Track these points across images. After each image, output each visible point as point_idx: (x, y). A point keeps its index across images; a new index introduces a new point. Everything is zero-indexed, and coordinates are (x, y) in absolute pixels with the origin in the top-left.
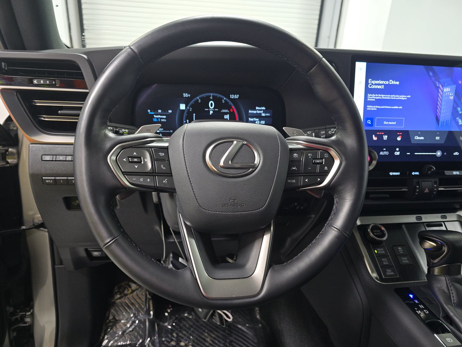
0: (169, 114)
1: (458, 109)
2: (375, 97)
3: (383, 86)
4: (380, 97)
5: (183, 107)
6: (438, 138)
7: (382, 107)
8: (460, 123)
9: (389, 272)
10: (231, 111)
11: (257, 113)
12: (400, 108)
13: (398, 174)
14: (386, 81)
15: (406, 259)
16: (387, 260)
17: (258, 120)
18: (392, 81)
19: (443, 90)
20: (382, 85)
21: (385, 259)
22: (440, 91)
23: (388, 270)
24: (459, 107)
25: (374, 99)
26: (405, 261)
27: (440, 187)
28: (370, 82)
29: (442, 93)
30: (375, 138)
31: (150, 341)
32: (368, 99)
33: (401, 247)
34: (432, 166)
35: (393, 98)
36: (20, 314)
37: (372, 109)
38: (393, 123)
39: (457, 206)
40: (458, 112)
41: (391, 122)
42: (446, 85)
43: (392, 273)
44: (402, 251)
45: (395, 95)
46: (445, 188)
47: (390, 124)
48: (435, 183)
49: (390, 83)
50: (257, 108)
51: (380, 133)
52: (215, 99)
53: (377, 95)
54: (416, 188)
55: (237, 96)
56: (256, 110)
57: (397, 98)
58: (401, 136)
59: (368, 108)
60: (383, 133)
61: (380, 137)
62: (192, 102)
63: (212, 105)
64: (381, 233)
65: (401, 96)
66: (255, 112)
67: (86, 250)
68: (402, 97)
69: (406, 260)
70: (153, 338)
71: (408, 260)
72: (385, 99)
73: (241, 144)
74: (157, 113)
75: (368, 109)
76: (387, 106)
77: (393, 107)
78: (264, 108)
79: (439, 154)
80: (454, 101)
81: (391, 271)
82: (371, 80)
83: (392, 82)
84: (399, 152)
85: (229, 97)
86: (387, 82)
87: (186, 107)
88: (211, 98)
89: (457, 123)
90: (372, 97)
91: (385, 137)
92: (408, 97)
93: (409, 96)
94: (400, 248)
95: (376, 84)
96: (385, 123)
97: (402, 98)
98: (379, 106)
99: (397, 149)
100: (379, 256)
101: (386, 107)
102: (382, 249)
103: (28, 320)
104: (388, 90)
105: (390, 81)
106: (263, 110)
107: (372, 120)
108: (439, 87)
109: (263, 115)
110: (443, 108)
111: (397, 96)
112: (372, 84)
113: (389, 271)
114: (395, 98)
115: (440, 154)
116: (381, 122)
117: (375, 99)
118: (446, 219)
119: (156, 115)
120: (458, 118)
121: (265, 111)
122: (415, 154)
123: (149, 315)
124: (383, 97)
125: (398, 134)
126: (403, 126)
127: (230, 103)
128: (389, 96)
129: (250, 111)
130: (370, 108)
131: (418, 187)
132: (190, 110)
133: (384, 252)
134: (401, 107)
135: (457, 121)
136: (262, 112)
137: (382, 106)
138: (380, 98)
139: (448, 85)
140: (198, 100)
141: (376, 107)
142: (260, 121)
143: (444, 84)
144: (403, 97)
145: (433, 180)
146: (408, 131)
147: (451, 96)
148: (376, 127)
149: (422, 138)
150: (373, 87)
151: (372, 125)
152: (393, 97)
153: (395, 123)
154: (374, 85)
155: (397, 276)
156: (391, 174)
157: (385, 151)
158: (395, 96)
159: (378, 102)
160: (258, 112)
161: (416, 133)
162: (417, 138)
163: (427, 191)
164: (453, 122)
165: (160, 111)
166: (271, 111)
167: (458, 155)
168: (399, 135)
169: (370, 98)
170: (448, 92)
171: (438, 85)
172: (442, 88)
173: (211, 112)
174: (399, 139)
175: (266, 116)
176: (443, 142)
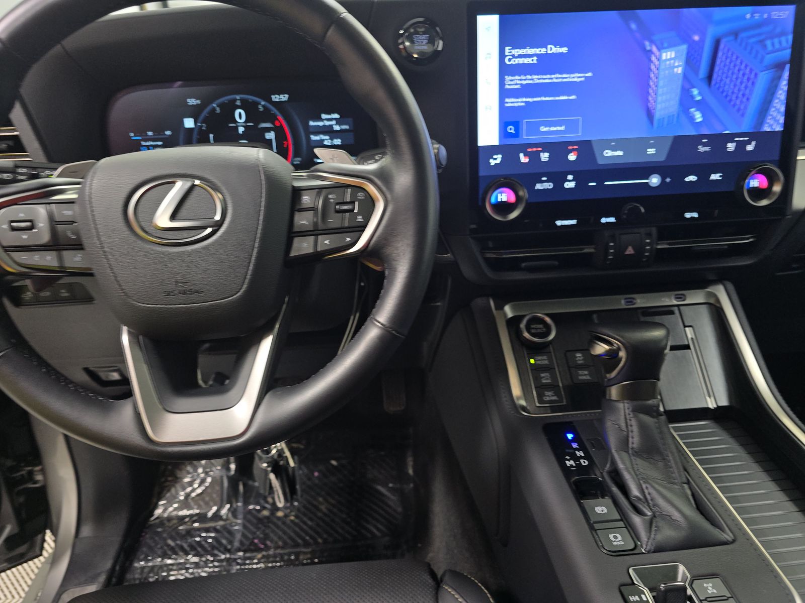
0: (166, 138)
1: (692, 92)
2: (521, 80)
3: (535, 58)
4: (530, 79)
5: (189, 123)
6: (651, 151)
7: (535, 99)
8: (699, 118)
9: (549, 396)
10: (277, 123)
11: (324, 126)
12: (571, 98)
13: (574, 222)
14: (540, 49)
15: (586, 372)
16: (549, 376)
17: (327, 137)
18: (553, 47)
19: (661, 55)
20: (533, 57)
21: (545, 374)
22: (653, 58)
23: (547, 393)
24: (694, 87)
25: (517, 84)
26: (584, 378)
27: (660, 242)
28: (509, 52)
29: (657, 63)
30: (524, 159)
31: (229, 510)
32: (507, 87)
33: (582, 353)
34: (638, 205)
35: (555, 80)
36: (25, 470)
37: (516, 105)
38: (559, 128)
39: (711, 277)
40: (692, 97)
41: (555, 126)
42: (666, 45)
43: (555, 398)
44: (583, 360)
45: (561, 73)
46: (670, 245)
47: (553, 131)
48: (649, 235)
49: (549, 52)
50: (324, 116)
51: (535, 149)
52: (245, 106)
53: (523, 77)
54: (607, 248)
55: (284, 98)
56: (322, 120)
57: (565, 80)
58: (576, 152)
59: (507, 103)
60: (540, 149)
61: (534, 157)
62: (205, 113)
63: (240, 116)
64: (544, 329)
65: (572, 75)
66: (321, 124)
67: (87, 370)
68: (574, 77)
69: (585, 375)
70: (234, 506)
71: (590, 374)
72: (540, 83)
73: (188, 184)
74: (145, 137)
75: (507, 105)
76: (545, 97)
77: (557, 98)
78: (336, 116)
79: (655, 180)
80: (685, 76)
81: (553, 394)
82: (511, 48)
83: (553, 49)
84: (575, 182)
85: (269, 100)
86: (543, 51)
87: (196, 123)
88: (238, 103)
89: (692, 118)
90: (514, 82)
91: (545, 157)
92: (587, 75)
93: (589, 74)
94: (578, 355)
95: (520, 56)
96: (543, 129)
97: (576, 79)
98: (530, 97)
99: (570, 177)
100: (536, 369)
101: (543, 99)
102: (545, 357)
103: (39, 477)
104: (546, 64)
105: (549, 47)
106: (335, 119)
107: (517, 125)
108: (651, 52)
109: (337, 128)
110: (660, 91)
111: (564, 76)
112: (513, 56)
113: (550, 393)
114: (560, 80)
115: (658, 181)
116: (533, 128)
117: (521, 84)
118: (684, 300)
119: (146, 140)
120: (693, 110)
121: (339, 122)
122: (606, 183)
123: (228, 469)
124: (536, 79)
125: (570, 148)
126: (578, 133)
127: (274, 110)
128: (548, 76)
129: (312, 123)
130: (511, 102)
131: (612, 244)
132: (204, 128)
133: (547, 362)
134: (573, 97)
135: (690, 115)
136: (334, 122)
137: (536, 97)
138: (531, 82)
139: (671, 46)
140: (214, 109)
141: (524, 100)
142: (331, 139)
143: (662, 44)
144: (576, 77)
145: (642, 230)
146: (590, 141)
147: (677, 67)
148: (526, 137)
149: (620, 153)
150: (514, 61)
151: (516, 135)
152: (556, 78)
153: (563, 128)
154: (516, 58)
155: (562, 402)
156: (559, 223)
157: (545, 181)
158: (559, 76)
159: (526, 90)
160: (327, 123)
161: (607, 144)
162: (608, 153)
163: (630, 251)
164: (684, 119)
165: (150, 133)
166: (350, 120)
167: (694, 180)
168: (571, 151)
169: (510, 83)
170: (671, 59)
171: (648, 48)
172: (657, 53)
173: (241, 130)
174: (572, 157)
175: (342, 131)
176: (662, 158)
